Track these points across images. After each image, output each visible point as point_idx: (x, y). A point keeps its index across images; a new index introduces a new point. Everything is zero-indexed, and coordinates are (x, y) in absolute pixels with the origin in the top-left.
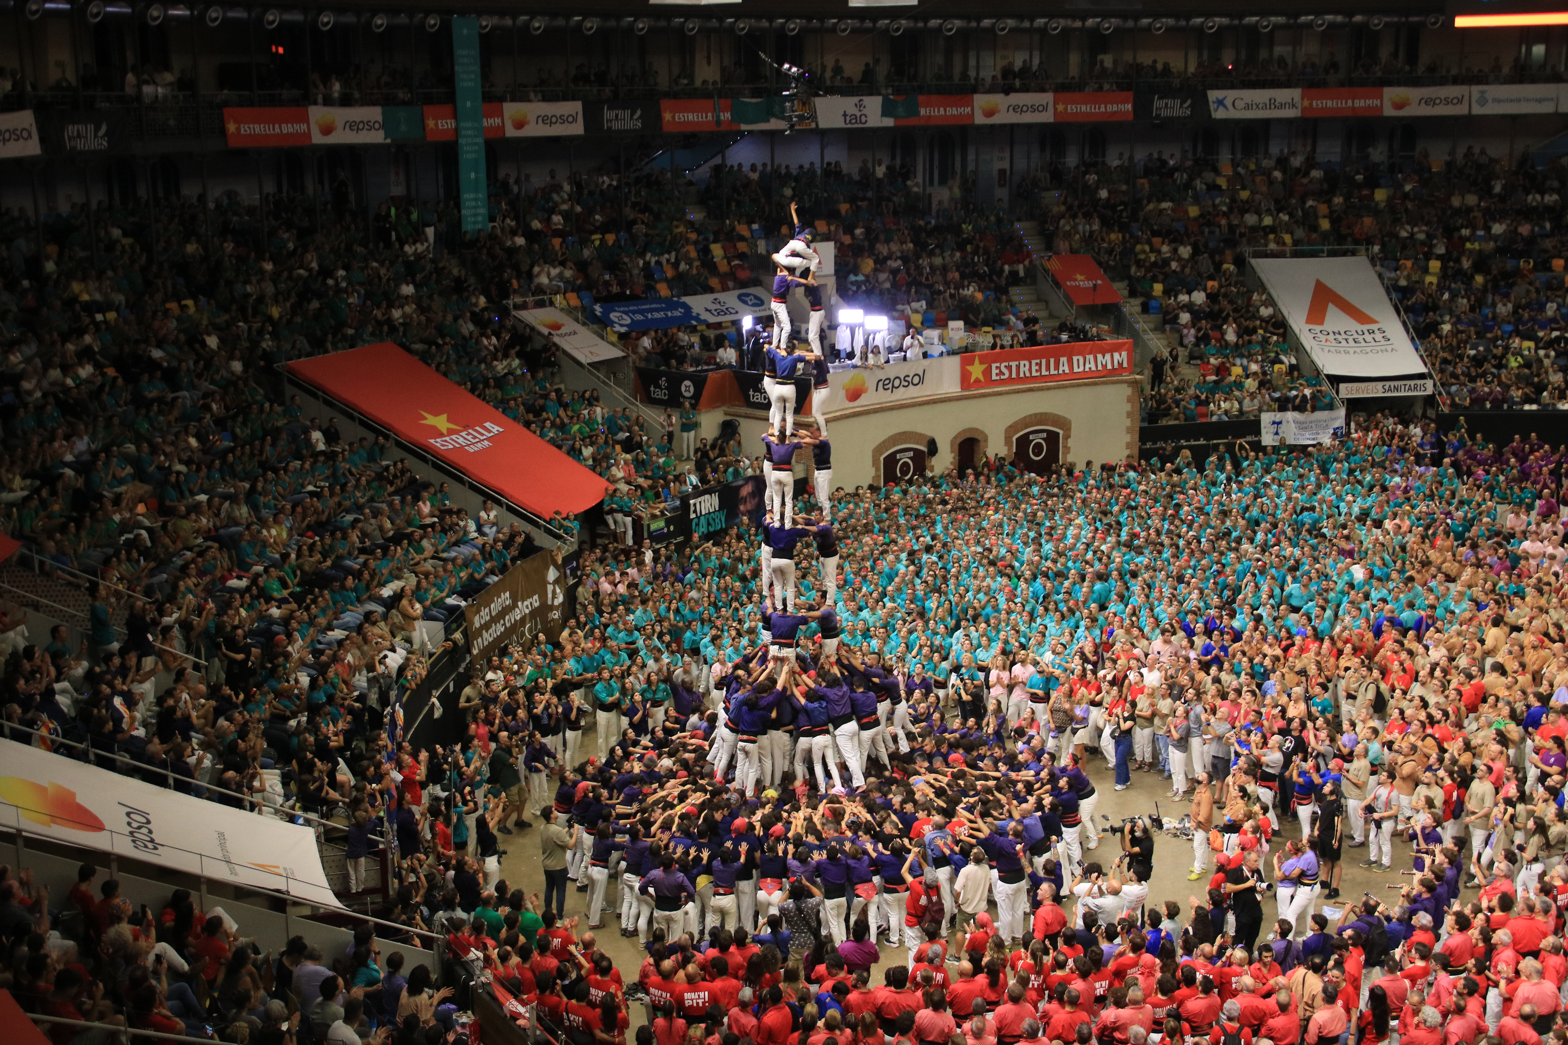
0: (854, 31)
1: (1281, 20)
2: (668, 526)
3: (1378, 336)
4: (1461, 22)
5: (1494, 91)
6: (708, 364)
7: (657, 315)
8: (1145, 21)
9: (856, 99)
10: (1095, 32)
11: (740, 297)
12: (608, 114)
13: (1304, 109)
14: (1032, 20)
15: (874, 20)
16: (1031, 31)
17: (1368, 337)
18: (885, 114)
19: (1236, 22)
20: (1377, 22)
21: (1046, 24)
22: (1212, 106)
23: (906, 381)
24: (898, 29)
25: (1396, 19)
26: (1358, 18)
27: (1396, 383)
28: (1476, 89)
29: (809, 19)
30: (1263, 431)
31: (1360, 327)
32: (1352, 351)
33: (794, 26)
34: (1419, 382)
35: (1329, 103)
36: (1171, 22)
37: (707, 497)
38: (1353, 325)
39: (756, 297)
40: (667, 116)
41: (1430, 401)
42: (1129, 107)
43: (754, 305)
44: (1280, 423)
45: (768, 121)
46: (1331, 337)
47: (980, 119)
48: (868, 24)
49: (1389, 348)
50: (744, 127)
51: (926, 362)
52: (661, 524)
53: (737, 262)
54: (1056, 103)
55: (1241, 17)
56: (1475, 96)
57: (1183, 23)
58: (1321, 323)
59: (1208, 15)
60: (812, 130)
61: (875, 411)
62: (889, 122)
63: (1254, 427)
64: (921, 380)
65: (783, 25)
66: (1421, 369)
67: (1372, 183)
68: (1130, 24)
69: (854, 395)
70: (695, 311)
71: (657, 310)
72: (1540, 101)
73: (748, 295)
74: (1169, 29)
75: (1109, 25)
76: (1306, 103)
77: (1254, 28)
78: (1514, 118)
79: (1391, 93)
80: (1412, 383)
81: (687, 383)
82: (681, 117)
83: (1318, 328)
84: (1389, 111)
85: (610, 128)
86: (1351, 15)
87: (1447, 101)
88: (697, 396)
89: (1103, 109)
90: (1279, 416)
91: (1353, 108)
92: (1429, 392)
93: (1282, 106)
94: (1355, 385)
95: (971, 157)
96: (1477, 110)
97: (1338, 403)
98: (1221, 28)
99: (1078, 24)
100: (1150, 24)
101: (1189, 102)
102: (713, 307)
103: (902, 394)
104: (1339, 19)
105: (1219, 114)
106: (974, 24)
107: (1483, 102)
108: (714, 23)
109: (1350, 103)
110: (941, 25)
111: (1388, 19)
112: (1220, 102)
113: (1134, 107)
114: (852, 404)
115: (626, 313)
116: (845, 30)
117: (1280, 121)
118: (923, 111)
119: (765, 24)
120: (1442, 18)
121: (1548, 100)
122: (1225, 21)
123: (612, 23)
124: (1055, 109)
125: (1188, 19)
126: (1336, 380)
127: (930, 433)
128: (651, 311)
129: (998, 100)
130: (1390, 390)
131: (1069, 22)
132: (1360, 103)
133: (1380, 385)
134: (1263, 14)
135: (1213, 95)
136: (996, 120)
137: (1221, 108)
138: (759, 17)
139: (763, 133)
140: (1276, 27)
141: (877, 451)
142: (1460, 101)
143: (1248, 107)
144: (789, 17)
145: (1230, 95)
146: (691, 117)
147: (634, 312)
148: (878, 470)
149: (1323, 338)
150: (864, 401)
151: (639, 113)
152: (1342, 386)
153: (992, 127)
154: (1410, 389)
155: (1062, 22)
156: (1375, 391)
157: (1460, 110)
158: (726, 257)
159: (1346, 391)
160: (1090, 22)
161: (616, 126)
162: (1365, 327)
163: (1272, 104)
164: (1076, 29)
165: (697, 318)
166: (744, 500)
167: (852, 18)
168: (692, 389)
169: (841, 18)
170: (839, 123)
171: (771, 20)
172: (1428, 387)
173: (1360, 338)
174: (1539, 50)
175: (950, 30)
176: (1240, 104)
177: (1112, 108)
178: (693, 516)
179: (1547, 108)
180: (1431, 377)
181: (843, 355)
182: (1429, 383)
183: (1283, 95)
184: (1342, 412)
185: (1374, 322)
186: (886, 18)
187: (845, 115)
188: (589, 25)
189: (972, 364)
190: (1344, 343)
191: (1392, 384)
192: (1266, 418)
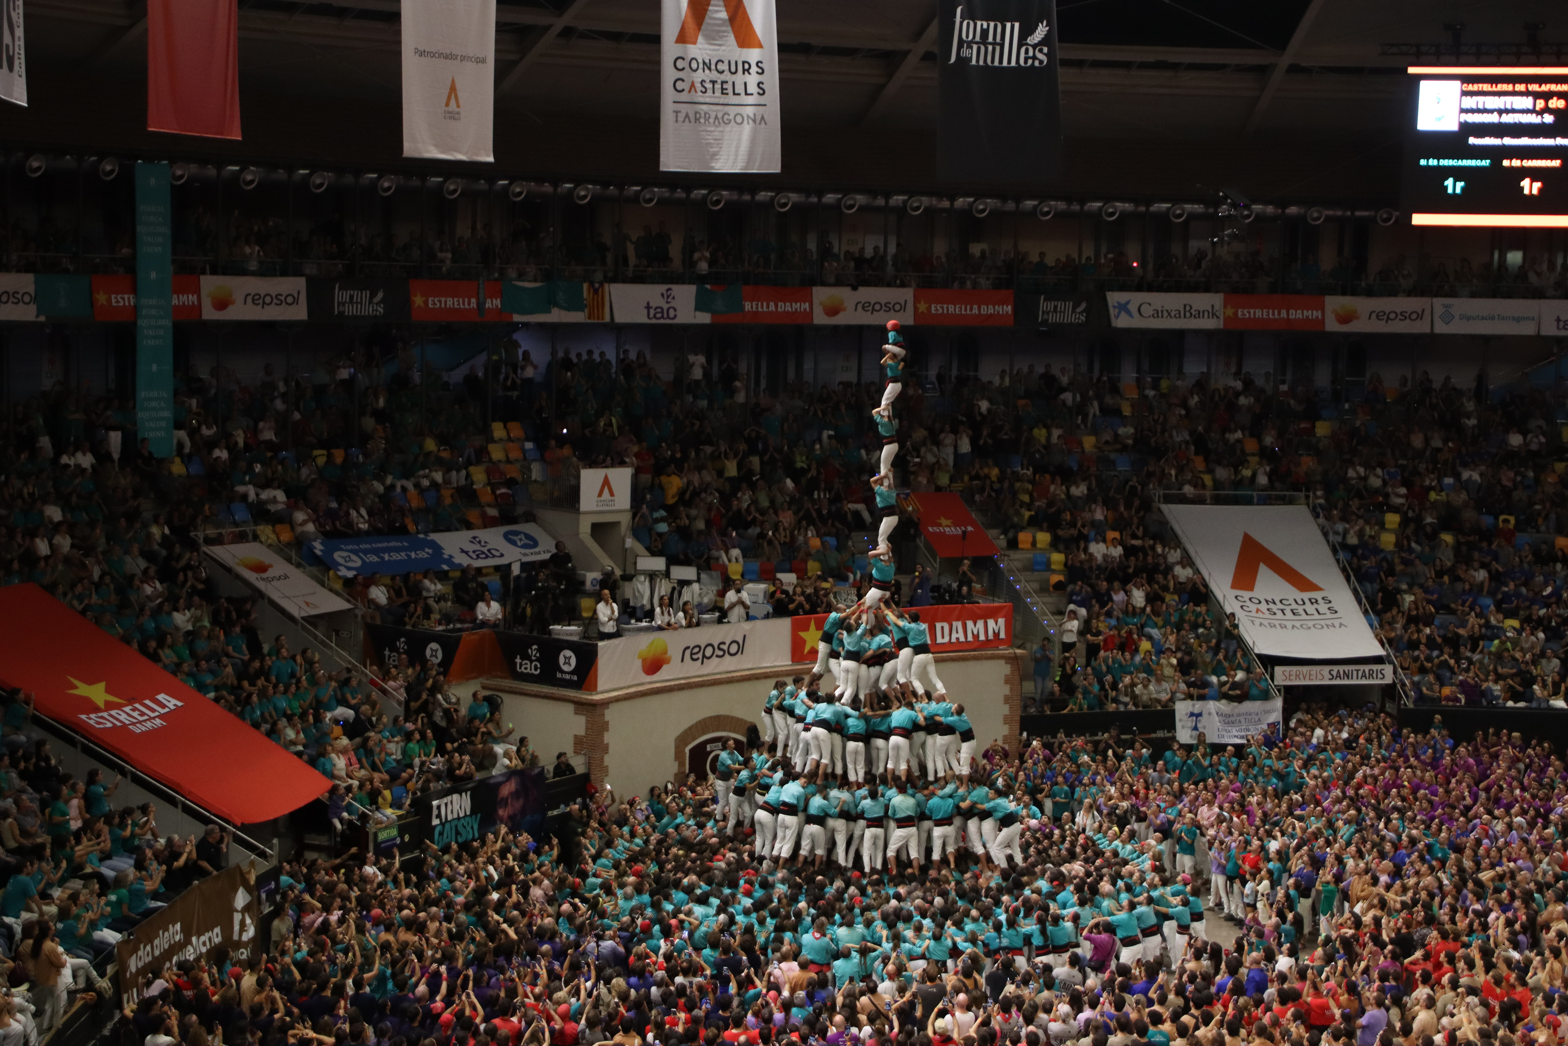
0: (662, 202)
1: (1198, 208)
2: (401, 834)
3: (1323, 607)
4: (1419, 219)
5: (1463, 305)
6: (461, 621)
7: (396, 556)
8: (1030, 204)
9: (663, 288)
10: (967, 213)
11: (506, 536)
12: (340, 295)
13: (1227, 319)
14: (887, 196)
15: (688, 190)
16: (886, 210)
17: (1310, 608)
18: (698, 308)
19: (1142, 209)
20: (1317, 215)
21: (905, 202)
22: (1112, 312)
23: (722, 650)
24: (718, 202)
25: (1339, 213)
26: (1293, 210)
27: (1347, 668)
28: (1439, 303)
29: (605, 185)
30: (1178, 725)
31: (1300, 595)
32: (1289, 624)
33: (586, 192)
34: (1375, 667)
35: (1259, 313)
36: (1061, 205)
37: (456, 797)
38: (1291, 593)
39: (528, 536)
40: (418, 301)
41: (1389, 691)
42: (1009, 309)
43: (525, 546)
44: (1200, 715)
45: (549, 311)
46: (1263, 607)
47: (820, 318)
48: (680, 194)
49: (1337, 623)
50: (517, 318)
51: (747, 626)
52: (394, 832)
53: (503, 490)
54: (916, 300)
55: (1148, 203)
56: (1439, 310)
57: (1076, 207)
58: (1250, 587)
59: (1108, 199)
60: (605, 325)
61: (680, 688)
62: (705, 318)
63: (1167, 719)
64: (741, 649)
65: (571, 191)
66: (1376, 649)
67: (1312, 415)
68: (1010, 206)
69: (653, 666)
70: (447, 553)
71: (397, 550)
72: (1518, 320)
73: (516, 533)
74: (1059, 215)
75: (986, 206)
76: (1230, 312)
77: (1164, 217)
78: (1486, 339)
79: (1334, 303)
80: (1367, 668)
81: (434, 646)
82: (434, 303)
83: (1246, 595)
84: (1332, 325)
85: (341, 313)
86: (1284, 205)
87: (1404, 316)
88: (446, 664)
89: (975, 311)
90: (1198, 706)
91: (1288, 320)
92: (1389, 679)
93: (1199, 314)
94: (1294, 669)
95: (808, 365)
96: (1441, 328)
97: (1273, 692)
98: (1124, 215)
99: (946, 204)
100: (1035, 207)
101: (1083, 306)
102: (470, 548)
103: (715, 667)
104: (1270, 209)
105: (1122, 322)
106: (814, 199)
107: (1448, 318)
108: (482, 184)
109: (1284, 313)
110: (772, 198)
111: (1330, 213)
112: (1123, 307)
113: (1015, 310)
114: (649, 678)
115: (356, 552)
116: (651, 200)
117: (1197, 332)
118: (748, 306)
119: (547, 188)
120: (1396, 214)
121: (1528, 318)
122: (1128, 207)
123: (349, 179)
124: (916, 309)
125: (1082, 203)
126: (1271, 662)
127: (750, 718)
128: (389, 550)
129: (843, 293)
130: (1338, 676)
131: (934, 201)
132: (1296, 314)
133: (1326, 669)
134: (1176, 200)
135: (1114, 298)
136: (840, 320)
137: (1123, 314)
138: (540, 180)
139: (541, 326)
140: (1192, 216)
141: (681, 741)
142: (1420, 316)
143: (1157, 314)
144: (578, 183)
145: (1135, 298)
146: (450, 302)
147: (366, 552)
148: (681, 764)
149: (1253, 607)
150: (666, 675)
151: (380, 295)
152: (1278, 670)
153: (835, 328)
154: (1364, 676)
155: (925, 201)
156: (1321, 677)
157: (1421, 327)
158: (489, 483)
159: (1283, 676)
160: (960, 202)
161: (350, 310)
162: (1306, 596)
163: (1187, 311)
164: (944, 210)
165: (449, 561)
166: (504, 802)
167: (660, 186)
168: (440, 654)
169: (645, 185)
170: (641, 318)
171: (556, 183)
172: (1387, 675)
173: (1300, 610)
174: (1515, 257)
175: (785, 205)
176: (1147, 310)
177: (987, 310)
178: (435, 822)
179: (1528, 329)
180: (1391, 662)
181: (639, 613)
182: (1388, 669)
183: (1201, 301)
184: (1278, 703)
185: (1317, 588)
186: (703, 187)
187: (648, 307)
188: (318, 181)
189: (807, 629)
190: (1279, 613)
191: (1341, 668)
192: (1182, 708)
